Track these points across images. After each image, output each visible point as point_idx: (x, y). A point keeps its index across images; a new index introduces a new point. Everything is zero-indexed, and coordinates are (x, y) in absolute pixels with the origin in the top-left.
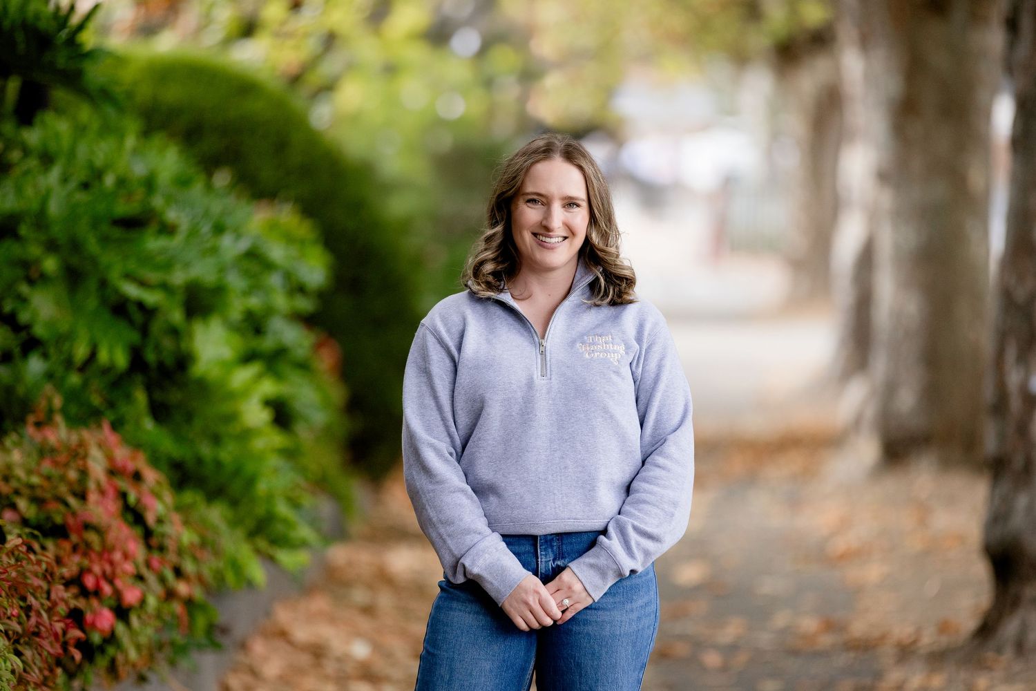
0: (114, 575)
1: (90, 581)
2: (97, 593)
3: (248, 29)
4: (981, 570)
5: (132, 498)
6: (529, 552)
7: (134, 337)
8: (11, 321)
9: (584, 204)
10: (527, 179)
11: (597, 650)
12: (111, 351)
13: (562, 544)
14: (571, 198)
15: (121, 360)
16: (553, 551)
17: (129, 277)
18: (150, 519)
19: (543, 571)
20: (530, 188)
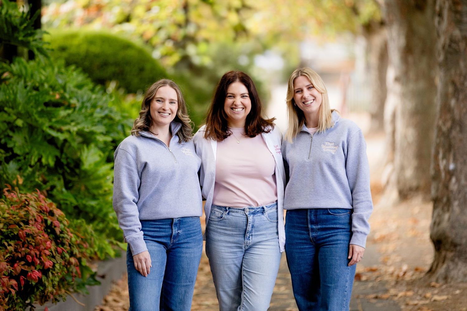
0: (40, 255)
1: (29, 258)
2: (33, 264)
3: (128, 19)
4: (430, 247)
5: (49, 222)
6: (169, 228)
7: (58, 153)
8: (4, 147)
9: (177, 103)
10: (157, 93)
11: (189, 262)
12: (47, 160)
13: (180, 225)
14: (173, 100)
15: (52, 163)
16: (177, 227)
17: (51, 127)
18: (58, 231)
19: (174, 234)
20: (158, 96)
